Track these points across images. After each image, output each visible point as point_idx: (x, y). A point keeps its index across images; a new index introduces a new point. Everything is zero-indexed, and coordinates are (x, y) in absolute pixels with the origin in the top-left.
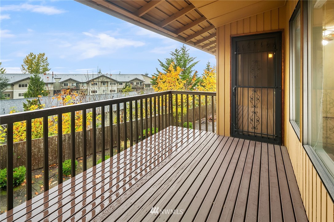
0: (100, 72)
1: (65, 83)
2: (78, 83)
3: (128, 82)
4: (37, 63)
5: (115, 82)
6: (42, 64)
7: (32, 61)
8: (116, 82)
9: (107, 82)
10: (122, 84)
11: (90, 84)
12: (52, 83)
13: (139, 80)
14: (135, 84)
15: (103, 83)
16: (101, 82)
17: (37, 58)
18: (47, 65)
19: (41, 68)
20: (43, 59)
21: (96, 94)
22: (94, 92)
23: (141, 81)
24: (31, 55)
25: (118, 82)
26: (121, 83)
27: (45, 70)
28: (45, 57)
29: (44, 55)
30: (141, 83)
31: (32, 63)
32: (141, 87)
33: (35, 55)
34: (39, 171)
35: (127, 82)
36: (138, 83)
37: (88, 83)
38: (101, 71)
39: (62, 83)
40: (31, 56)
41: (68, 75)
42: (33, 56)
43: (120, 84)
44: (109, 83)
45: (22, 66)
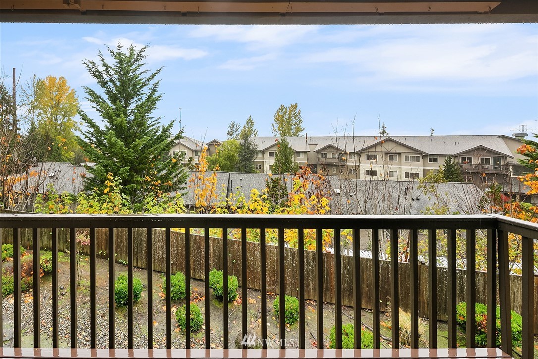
0: (384, 132)
1: (322, 152)
2: (342, 153)
3: (455, 156)
4: (289, 119)
5: (419, 155)
6: (294, 121)
7: (283, 116)
8: (421, 154)
9: (400, 154)
10: (436, 160)
11: (364, 157)
12: (305, 152)
13: (490, 151)
14: (475, 161)
15: (390, 155)
16: (386, 153)
17: (288, 112)
18: (301, 122)
19: (293, 127)
20: (295, 113)
21: (375, 178)
22: (371, 173)
23: (496, 156)
24: (282, 108)
25: (425, 156)
26: (434, 158)
27: (299, 130)
28: (297, 110)
29: (296, 105)
30: (496, 160)
31: (283, 121)
32: (495, 172)
33: (286, 109)
34: (255, 294)
35: (450, 156)
36: (488, 160)
37: (359, 154)
38: (386, 130)
39: (318, 152)
40: (282, 111)
41: (327, 138)
42: (284, 110)
43: (431, 160)
44: (404, 157)
45: (273, 125)
